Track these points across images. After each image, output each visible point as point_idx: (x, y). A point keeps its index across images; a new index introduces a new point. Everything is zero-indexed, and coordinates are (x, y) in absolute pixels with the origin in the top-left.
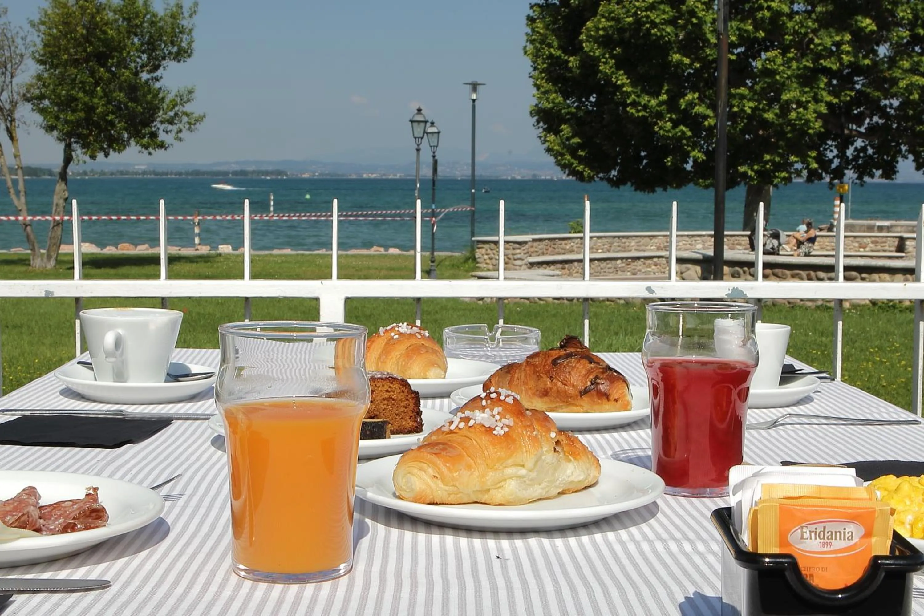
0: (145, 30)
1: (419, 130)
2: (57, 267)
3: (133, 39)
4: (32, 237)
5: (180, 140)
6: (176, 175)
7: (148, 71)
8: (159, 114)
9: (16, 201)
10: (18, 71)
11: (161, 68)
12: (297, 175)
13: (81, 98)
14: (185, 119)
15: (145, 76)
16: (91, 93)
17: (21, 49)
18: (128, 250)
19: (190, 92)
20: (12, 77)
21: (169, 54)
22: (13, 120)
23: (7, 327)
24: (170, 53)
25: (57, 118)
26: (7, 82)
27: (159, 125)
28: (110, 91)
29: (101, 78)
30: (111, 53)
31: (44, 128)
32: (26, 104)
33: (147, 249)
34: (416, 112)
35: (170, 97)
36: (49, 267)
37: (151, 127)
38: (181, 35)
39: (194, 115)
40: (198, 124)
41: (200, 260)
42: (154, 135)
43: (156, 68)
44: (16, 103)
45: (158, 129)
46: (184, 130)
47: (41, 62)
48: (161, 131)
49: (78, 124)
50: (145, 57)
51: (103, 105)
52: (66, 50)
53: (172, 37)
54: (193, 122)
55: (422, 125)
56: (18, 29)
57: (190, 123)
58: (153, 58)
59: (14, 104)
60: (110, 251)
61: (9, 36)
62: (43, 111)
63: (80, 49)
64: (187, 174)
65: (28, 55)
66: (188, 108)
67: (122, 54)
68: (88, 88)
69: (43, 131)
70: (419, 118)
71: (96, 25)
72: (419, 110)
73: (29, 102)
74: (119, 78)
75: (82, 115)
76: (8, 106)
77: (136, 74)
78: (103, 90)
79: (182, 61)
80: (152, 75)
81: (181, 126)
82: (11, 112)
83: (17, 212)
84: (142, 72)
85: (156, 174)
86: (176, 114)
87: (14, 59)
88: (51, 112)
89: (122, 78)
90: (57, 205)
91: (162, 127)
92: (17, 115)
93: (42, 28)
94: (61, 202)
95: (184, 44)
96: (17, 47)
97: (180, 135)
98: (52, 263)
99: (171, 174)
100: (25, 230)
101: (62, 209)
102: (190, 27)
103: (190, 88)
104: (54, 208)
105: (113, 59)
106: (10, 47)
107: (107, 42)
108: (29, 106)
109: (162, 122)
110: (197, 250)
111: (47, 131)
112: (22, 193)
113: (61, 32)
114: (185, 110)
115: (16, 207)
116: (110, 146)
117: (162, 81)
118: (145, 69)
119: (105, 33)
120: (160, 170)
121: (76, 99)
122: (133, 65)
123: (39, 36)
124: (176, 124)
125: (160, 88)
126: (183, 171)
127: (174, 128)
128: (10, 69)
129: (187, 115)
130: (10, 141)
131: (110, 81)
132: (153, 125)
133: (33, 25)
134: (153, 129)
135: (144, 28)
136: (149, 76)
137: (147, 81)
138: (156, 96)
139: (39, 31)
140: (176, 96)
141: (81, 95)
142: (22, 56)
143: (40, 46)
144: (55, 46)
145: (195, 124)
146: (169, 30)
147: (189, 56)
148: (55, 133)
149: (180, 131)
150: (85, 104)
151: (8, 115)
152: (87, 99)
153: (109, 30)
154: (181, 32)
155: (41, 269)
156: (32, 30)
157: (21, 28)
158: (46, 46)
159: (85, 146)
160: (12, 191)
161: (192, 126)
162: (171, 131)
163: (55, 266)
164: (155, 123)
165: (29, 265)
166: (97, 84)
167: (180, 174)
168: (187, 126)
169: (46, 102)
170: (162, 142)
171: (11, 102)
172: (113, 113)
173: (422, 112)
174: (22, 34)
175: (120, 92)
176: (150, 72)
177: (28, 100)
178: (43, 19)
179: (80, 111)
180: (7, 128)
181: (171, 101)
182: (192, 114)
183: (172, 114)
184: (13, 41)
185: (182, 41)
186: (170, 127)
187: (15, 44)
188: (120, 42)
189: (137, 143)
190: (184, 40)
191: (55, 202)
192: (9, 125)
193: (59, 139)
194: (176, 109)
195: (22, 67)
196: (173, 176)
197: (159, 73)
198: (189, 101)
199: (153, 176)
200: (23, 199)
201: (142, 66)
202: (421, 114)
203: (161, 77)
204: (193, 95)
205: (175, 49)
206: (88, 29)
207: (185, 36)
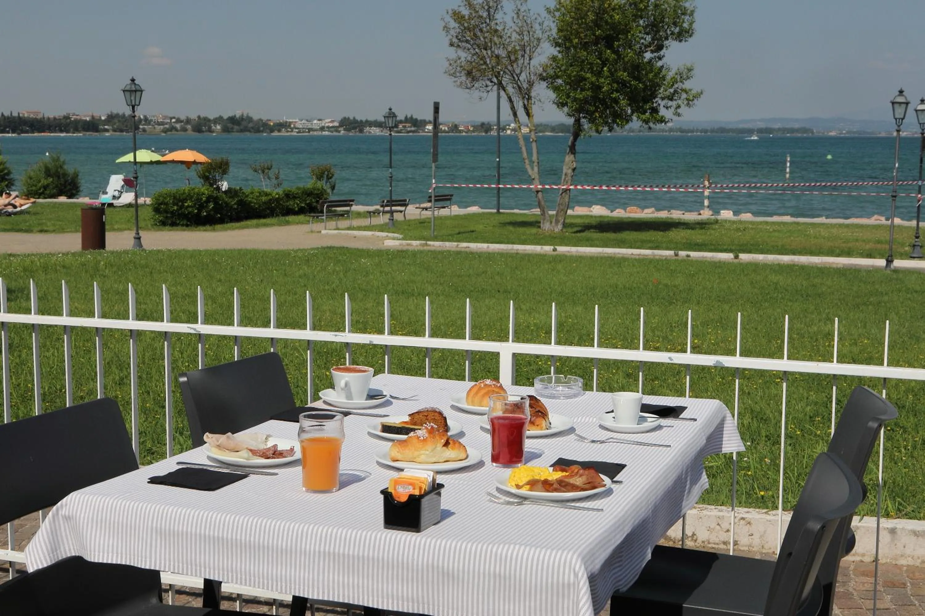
0: (650, 13)
1: (900, 111)
2: (564, 230)
3: (638, 21)
4: (543, 203)
5: (679, 115)
6: (701, 132)
7: (651, 50)
8: (661, 91)
9: (529, 170)
10: (535, 53)
11: (665, 48)
12: (823, 133)
13: (588, 78)
14: (684, 96)
15: (648, 55)
16: (599, 74)
17: (539, 34)
18: (636, 213)
19: (690, 70)
20: (530, 59)
21: (671, 34)
22: (529, 98)
23: (499, 291)
24: (673, 33)
25: (568, 97)
26: (526, 64)
27: (660, 102)
28: (616, 71)
29: (607, 60)
30: (617, 35)
31: (556, 103)
32: (542, 82)
33: (653, 213)
34: (898, 93)
35: (671, 74)
36: (556, 230)
37: (653, 103)
38: (683, 17)
39: (693, 92)
40: (695, 100)
41: (698, 226)
42: (655, 111)
43: (660, 48)
44: (534, 83)
45: (659, 105)
46: (683, 106)
47: (557, 44)
48: (661, 106)
49: (586, 101)
50: (649, 38)
51: (608, 84)
52: (577, 34)
53: (674, 18)
54: (691, 98)
55: (904, 106)
56: (536, 16)
57: (687, 99)
58: (657, 39)
59: (531, 84)
60: (619, 214)
61: (529, 22)
62: (556, 89)
63: (588, 33)
64: (712, 131)
65: (544, 39)
66: (687, 85)
67: (627, 37)
68: (595, 69)
69: (555, 106)
70: (900, 99)
71: (605, 11)
72: (901, 92)
73: (544, 80)
74: (623, 59)
75: (589, 93)
76: (525, 85)
77: (640, 53)
78: (610, 71)
79: (683, 42)
80: (655, 54)
81: (680, 102)
82: (529, 90)
83: (531, 181)
84: (646, 51)
85: (682, 131)
86: (675, 91)
87: (533, 42)
88: (563, 90)
89: (626, 59)
90: (566, 175)
91: (662, 103)
92: (533, 94)
93: (558, 14)
94: (570, 171)
95: (685, 25)
96: (535, 32)
97: (679, 111)
98: (560, 227)
99: (697, 131)
100: (536, 197)
101: (570, 178)
102: (692, 9)
103: (689, 65)
104: (563, 177)
105: (619, 41)
106: (529, 32)
107: (614, 26)
108: (544, 84)
109: (663, 99)
110: (700, 214)
111: (558, 106)
112: (536, 164)
113: (573, 18)
114: (684, 87)
115: (530, 176)
116: (614, 122)
117: (664, 58)
118: (649, 49)
119: (612, 17)
120: (685, 127)
121: (585, 79)
122: (638, 46)
123: (554, 22)
124: (676, 100)
125: (662, 67)
126: (709, 128)
127: (674, 104)
128: (528, 52)
129: (686, 91)
130: (527, 117)
131: (616, 61)
132: (654, 101)
133: (549, 11)
134: (655, 105)
135: (649, 11)
136: (652, 56)
137: (650, 61)
138: (657, 75)
139: (554, 17)
140: (676, 74)
141: (589, 75)
142: (539, 40)
143: (554, 31)
144: (567, 30)
145: (693, 100)
146: (672, 13)
147: (691, 36)
148: (566, 109)
149: (679, 107)
150: (592, 83)
151: (526, 94)
152: (594, 79)
153: (615, 15)
154: (683, 14)
155: (550, 232)
156: (548, 16)
157: (539, 15)
158: (560, 30)
159: (592, 121)
160: (527, 161)
161: (690, 102)
162: (670, 107)
163: (562, 230)
164: (656, 99)
165: (539, 227)
166: (604, 64)
167: (706, 131)
168: (686, 102)
169: (560, 81)
170: (662, 117)
171: (529, 82)
172: (617, 91)
173: (904, 93)
174: (539, 20)
175: (624, 71)
176: (652, 52)
177: (543, 79)
178: (558, 6)
179: (588, 90)
180: (524, 105)
181: (672, 79)
182: (690, 90)
183: (672, 90)
184: (532, 27)
185: (683, 22)
186: (670, 103)
187: (533, 29)
188: (626, 25)
189: (638, 117)
190: (686, 20)
191: (564, 171)
192: (526, 103)
193: (569, 115)
194: (676, 86)
195: (539, 50)
196: (699, 134)
197: (662, 53)
198: (688, 78)
199: (679, 133)
200: (536, 169)
201: (646, 46)
202: (903, 95)
203: (664, 56)
204: (692, 73)
205: (677, 30)
206: (597, 14)
207: (687, 17)
